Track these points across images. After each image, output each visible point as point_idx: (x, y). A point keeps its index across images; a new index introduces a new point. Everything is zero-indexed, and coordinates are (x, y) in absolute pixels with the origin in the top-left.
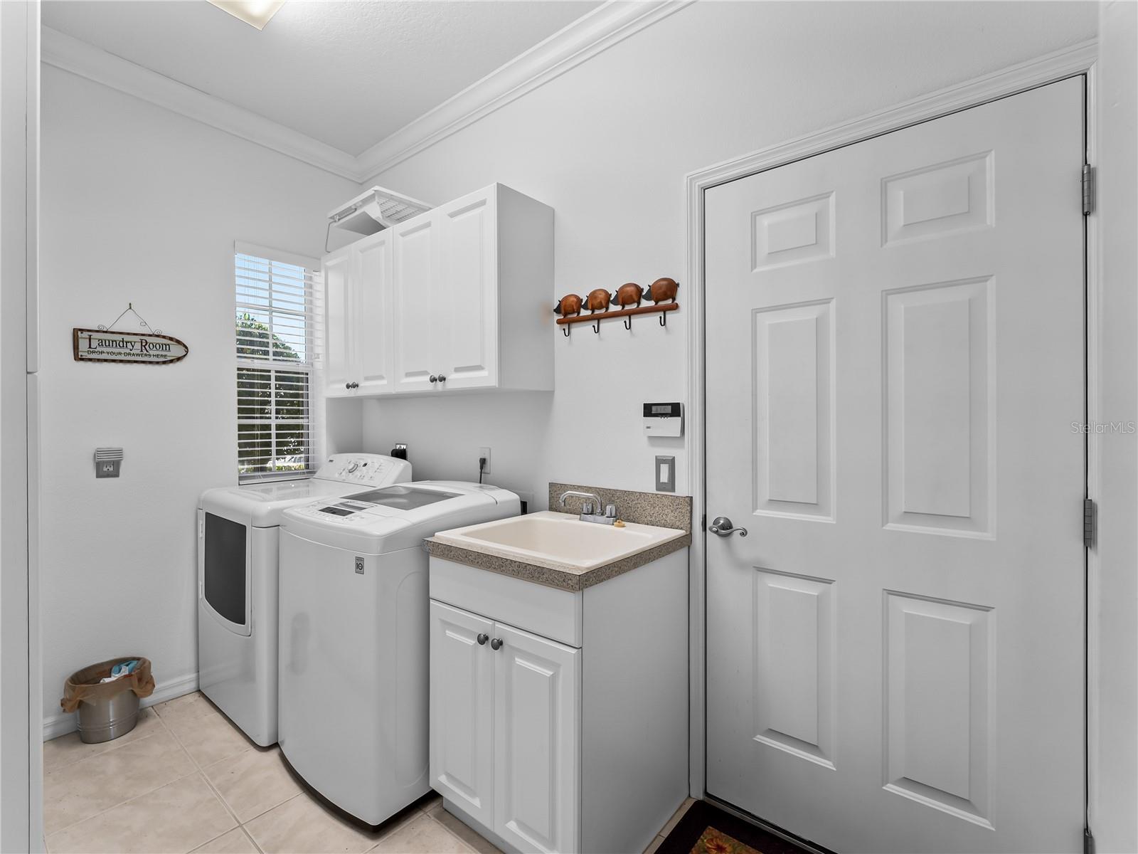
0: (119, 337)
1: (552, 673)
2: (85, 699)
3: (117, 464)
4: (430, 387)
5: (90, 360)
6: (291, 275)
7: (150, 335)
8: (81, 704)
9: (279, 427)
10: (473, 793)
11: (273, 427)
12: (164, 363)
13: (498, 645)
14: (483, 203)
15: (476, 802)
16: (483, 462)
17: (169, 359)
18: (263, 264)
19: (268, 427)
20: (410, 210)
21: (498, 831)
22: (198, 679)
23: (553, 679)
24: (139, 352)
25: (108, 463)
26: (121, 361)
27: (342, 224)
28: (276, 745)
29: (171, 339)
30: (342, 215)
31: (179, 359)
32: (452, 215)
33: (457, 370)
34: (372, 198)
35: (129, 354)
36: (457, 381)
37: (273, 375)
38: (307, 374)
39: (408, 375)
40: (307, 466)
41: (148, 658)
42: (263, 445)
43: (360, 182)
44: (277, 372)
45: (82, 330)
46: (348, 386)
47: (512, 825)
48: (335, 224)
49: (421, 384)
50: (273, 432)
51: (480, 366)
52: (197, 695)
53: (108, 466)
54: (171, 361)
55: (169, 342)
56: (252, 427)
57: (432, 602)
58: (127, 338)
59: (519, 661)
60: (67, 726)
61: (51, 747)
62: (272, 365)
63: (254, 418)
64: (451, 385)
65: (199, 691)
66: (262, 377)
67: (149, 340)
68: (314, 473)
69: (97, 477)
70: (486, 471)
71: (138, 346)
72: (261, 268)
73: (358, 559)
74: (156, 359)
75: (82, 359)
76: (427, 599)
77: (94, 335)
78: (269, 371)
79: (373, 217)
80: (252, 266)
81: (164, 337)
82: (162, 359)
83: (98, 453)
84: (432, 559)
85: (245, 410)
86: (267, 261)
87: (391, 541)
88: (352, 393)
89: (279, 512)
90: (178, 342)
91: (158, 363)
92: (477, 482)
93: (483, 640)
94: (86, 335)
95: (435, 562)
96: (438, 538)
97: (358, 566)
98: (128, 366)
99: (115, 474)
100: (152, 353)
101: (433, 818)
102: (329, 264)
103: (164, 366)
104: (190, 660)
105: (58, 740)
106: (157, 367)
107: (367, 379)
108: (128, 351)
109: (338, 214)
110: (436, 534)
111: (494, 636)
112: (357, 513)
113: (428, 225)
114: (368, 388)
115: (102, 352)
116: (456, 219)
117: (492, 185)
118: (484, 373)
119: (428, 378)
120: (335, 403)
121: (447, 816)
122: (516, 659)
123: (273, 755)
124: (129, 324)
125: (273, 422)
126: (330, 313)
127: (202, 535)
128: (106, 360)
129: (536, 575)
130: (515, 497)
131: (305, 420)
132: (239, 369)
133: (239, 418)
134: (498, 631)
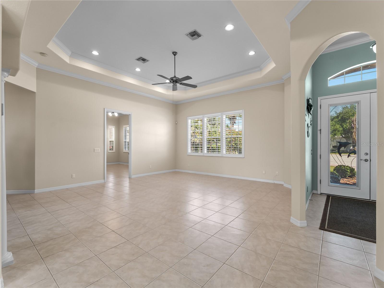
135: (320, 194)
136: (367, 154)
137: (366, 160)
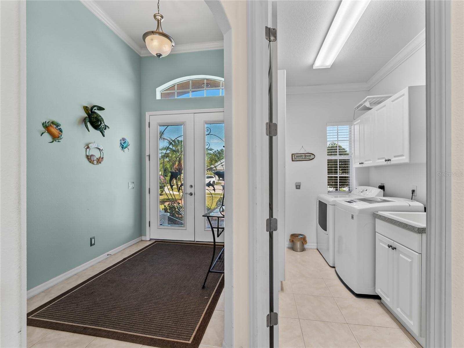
0: (300, 155)
1: (411, 261)
2: (293, 240)
3: (300, 186)
4: (386, 163)
5: (295, 161)
6: (344, 129)
7: (307, 153)
8: (293, 241)
9: (340, 177)
10: (388, 297)
11: (338, 177)
12: (310, 160)
13: (394, 248)
14: (403, 95)
15: (389, 299)
16: (413, 191)
17: (311, 159)
18: (335, 128)
19: (337, 177)
20: (382, 99)
21: (395, 311)
22: (317, 246)
23: (411, 263)
24: (304, 158)
25: (298, 186)
26: (301, 161)
27: (359, 110)
28: (334, 267)
29: (311, 154)
30: (358, 107)
31: (313, 159)
32: (393, 101)
33: (395, 157)
34: (366, 100)
35: (302, 159)
36: (395, 161)
37: (338, 161)
38: (349, 160)
39: (379, 159)
40: (349, 190)
41: (306, 235)
42: (335, 182)
43: (369, 90)
44: (339, 160)
45: (293, 154)
46: (360, 164)
47: (399, 309)
48: (356, 110)
49: (382, 162)
50: (338, 179)
51: (403, 155)
52: (317, 250)
53: (298, 187)
54: (311, 160)
55: (311, 155)
56: (332, 177)
57: (376, 233)
58: (302, 155)
59: (401, 255)
60: (290, 246)
61: (288, 249)
62: (338, 157)
63: (332, 174)
64: (392, 162)
65: (317, 249)
66: (334, 162)
67: (306, 154)
68: (351, 192)
69: (296, 189)
70: (415, 195)
71: (304, 156)
72: (334, 129)
73: (352, 215)
74: (308, 159)
75: (293, 161)
76: (375, 232)
77: (296, 155)
78: (337, 160)
79: (367, 106)
80: (332, 129)
81: (310, 153)
82: (309, 159)
83: (296, 183)
84: (376, 219)
85: (330, 171)
86: (337, 127)
87: (362, 211)
88: (361, 166)
89: (335, 201)
90: (313, 154)
91: (308, 160)
92: (410, 199)
93: (389, 246)
94: (294, 155)
95: (377, 221)
96: (379, 213)
97: (352, 217)
98: (302, 161)
99: (299, 188)
100: (307, 158)
101: (377, 302)
102: (355, 123)
103: (310, 161)
104: (315, 241)
105: (289, 248)
106: (308, 161)
107: (366, 161)
108: (302, 158)
109: (357, 107)
110: (379, 212)
111: (394, 246)
112: (354, 202)
113: (385, 106)
114: (367, 164)
115: (297, 159)
116: (394, 102)
117: (406, 88)
118: (404, 157)
119: (384, 160)
120: (357, 169)
121: (382, 304)
122: (400, 255)
123: (333, 269)
124: (302, 151)
125: (338, 175)
126: (355, 139)
127: (318, 206)
128: (298, 161)
129: (405, 226)
130: (422, 205)
131: (349, 175)
132: (328, 160)
133: (328, 174)
134: (395, 245)
135: (150, 240)
136: (191, 186)
137: (191, 194)
